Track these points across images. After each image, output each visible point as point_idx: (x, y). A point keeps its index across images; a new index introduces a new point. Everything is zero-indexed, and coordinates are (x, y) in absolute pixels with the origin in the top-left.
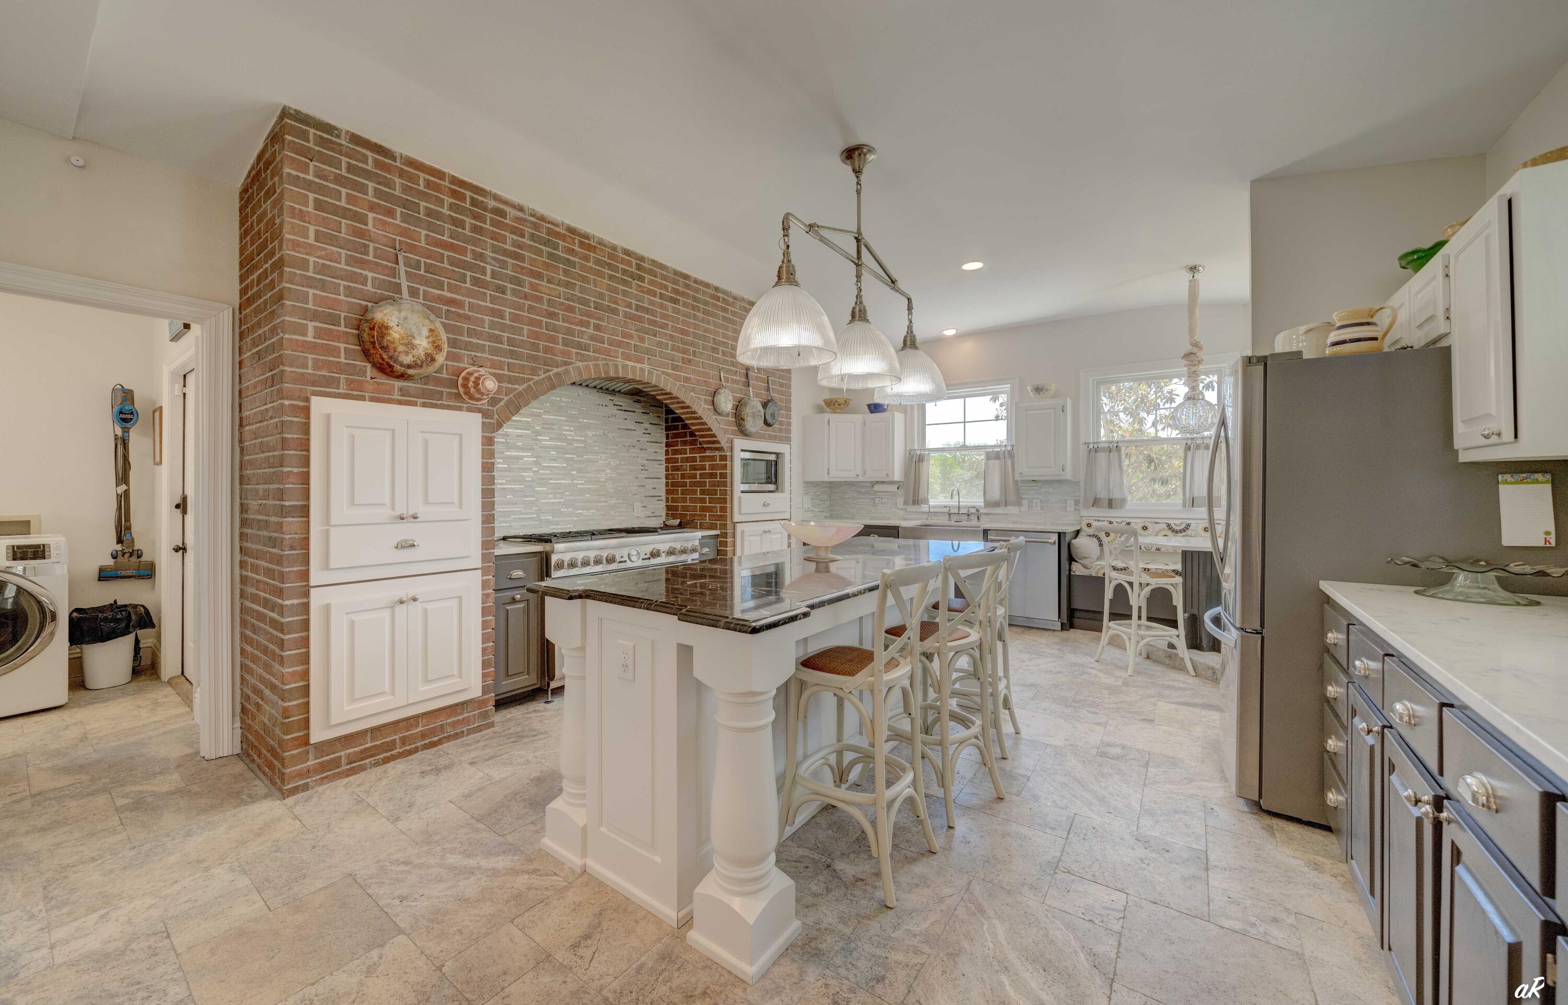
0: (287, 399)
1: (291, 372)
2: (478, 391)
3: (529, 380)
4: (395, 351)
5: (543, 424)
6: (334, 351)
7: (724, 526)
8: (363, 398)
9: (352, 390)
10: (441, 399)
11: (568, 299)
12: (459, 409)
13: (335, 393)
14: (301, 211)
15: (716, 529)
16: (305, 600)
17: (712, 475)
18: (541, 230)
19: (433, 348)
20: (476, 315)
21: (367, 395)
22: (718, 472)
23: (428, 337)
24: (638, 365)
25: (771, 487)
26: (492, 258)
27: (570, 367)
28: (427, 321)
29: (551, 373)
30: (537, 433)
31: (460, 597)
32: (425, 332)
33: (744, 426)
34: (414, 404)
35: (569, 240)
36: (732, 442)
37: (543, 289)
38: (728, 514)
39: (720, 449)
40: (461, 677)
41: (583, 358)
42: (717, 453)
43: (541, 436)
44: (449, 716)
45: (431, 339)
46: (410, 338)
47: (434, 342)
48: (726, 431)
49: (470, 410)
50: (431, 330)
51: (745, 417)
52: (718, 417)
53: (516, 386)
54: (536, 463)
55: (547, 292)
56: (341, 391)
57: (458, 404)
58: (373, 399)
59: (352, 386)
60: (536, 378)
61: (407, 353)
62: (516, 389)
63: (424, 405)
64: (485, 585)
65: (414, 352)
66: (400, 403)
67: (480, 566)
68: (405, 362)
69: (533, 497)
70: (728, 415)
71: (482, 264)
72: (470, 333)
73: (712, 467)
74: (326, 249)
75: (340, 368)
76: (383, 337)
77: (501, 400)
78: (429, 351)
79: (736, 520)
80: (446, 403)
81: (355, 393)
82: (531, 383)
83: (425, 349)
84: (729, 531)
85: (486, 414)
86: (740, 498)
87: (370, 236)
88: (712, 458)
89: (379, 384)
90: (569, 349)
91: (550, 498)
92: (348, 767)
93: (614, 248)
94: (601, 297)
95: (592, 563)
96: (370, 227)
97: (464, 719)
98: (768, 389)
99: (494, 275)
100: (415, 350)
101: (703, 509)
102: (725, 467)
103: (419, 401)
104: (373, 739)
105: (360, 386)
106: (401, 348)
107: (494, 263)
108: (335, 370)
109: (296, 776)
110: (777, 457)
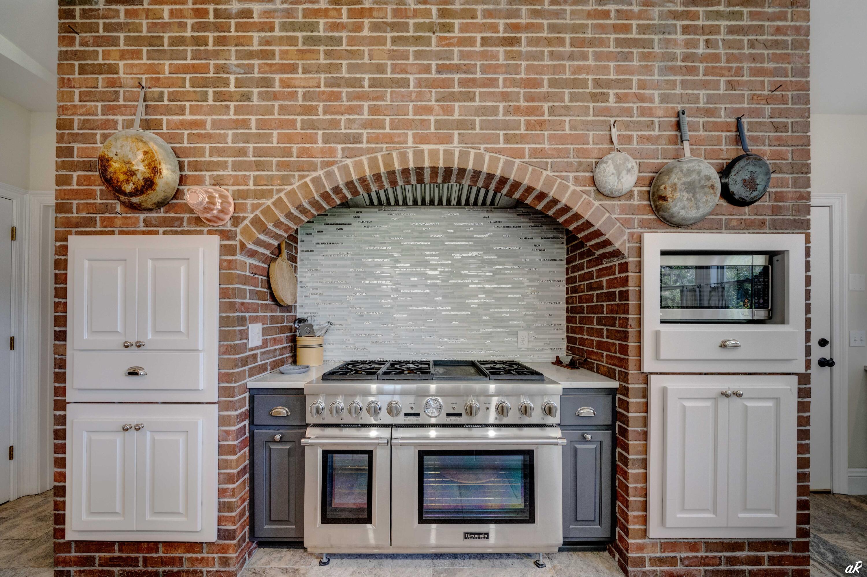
0: (58, 241)
1: (61, 218)
3: (279, 191)
4: (118, 182)
6: (91, 194)
7: (624, 377)
8: (112, 233)
9: (105, 227)
10: (181, 225)
11: (331, 86)
12: (201, 233)
13: (92, 231)
14: (69, 79)
15: (613, 378)
16: (64, 413)
17: (610, 296)
18: (295, 15)
19: (149, 171)
20: (218, 131)
21: (117, 230)
22: (617, 290)
23: (143, 161)
24: (441, 148)
25: (761, 314)
26: (238, 66)
27: (335, 169)
28: (140, 144)
29: (308, 180)
31: (187, 432)
32: (140, 156)
33: (666, 209)
34: (156, 233)
35: (333, 13)
36: (640, 240)
37: (297, 83)
38: (632, 358)
39: (617, 253)
40: (187, 516)
41: (349, 154)
42: (616, 262)
44: (188, 552)
45: (146, 162)
46: (128, 165)
47: (149, 164)
48: (626, 223)
49: (210, 233)
50: (146, 153)
51: (668, 193)
52: (607, 202)
53: (264, 201)
55: (302, 84)
56: (98, 229)
57: (198, 229)
58: (121, 233)
59: (105, 223)
60: (288, 188)
61: (127, 181)
62: (261, 204)
63: (165, 233)
64: (223, 421)
65: (134, 179)
66: (144, 233)
67: (216, 400)
68: (128, 191)
70: (630, 195)
71: (225, 76)
72: (213, 151)
73: (611, 283)
74: (86, 105)
75: (95, 209)
76: (106, 170)
77: (244, 218)
78: (147, 175)
79: (646, 369)
80: (186, 229)
81: (107, 229)
82: (282, 195)
83: (143, 173)
84: (633, 385)
85: (225, 235)
86: (657, 334)
87: (120, 82)
88: (610, 270)
89: (126, 218)
90: (332, 145)
92: (100, 568)
94: (381, 68)
96: (121, 74)
97: (203, 558)
98: (740, 139)
99: (239, 84)
100: (134, 177)
101: (601, 345)
102: (625, 281)
103: (161, 230)
105: (109, 222)
106: (122, 177)
107: (238, 70)
108: (92, 211)
109: (61, 562)
110: (771, 262)
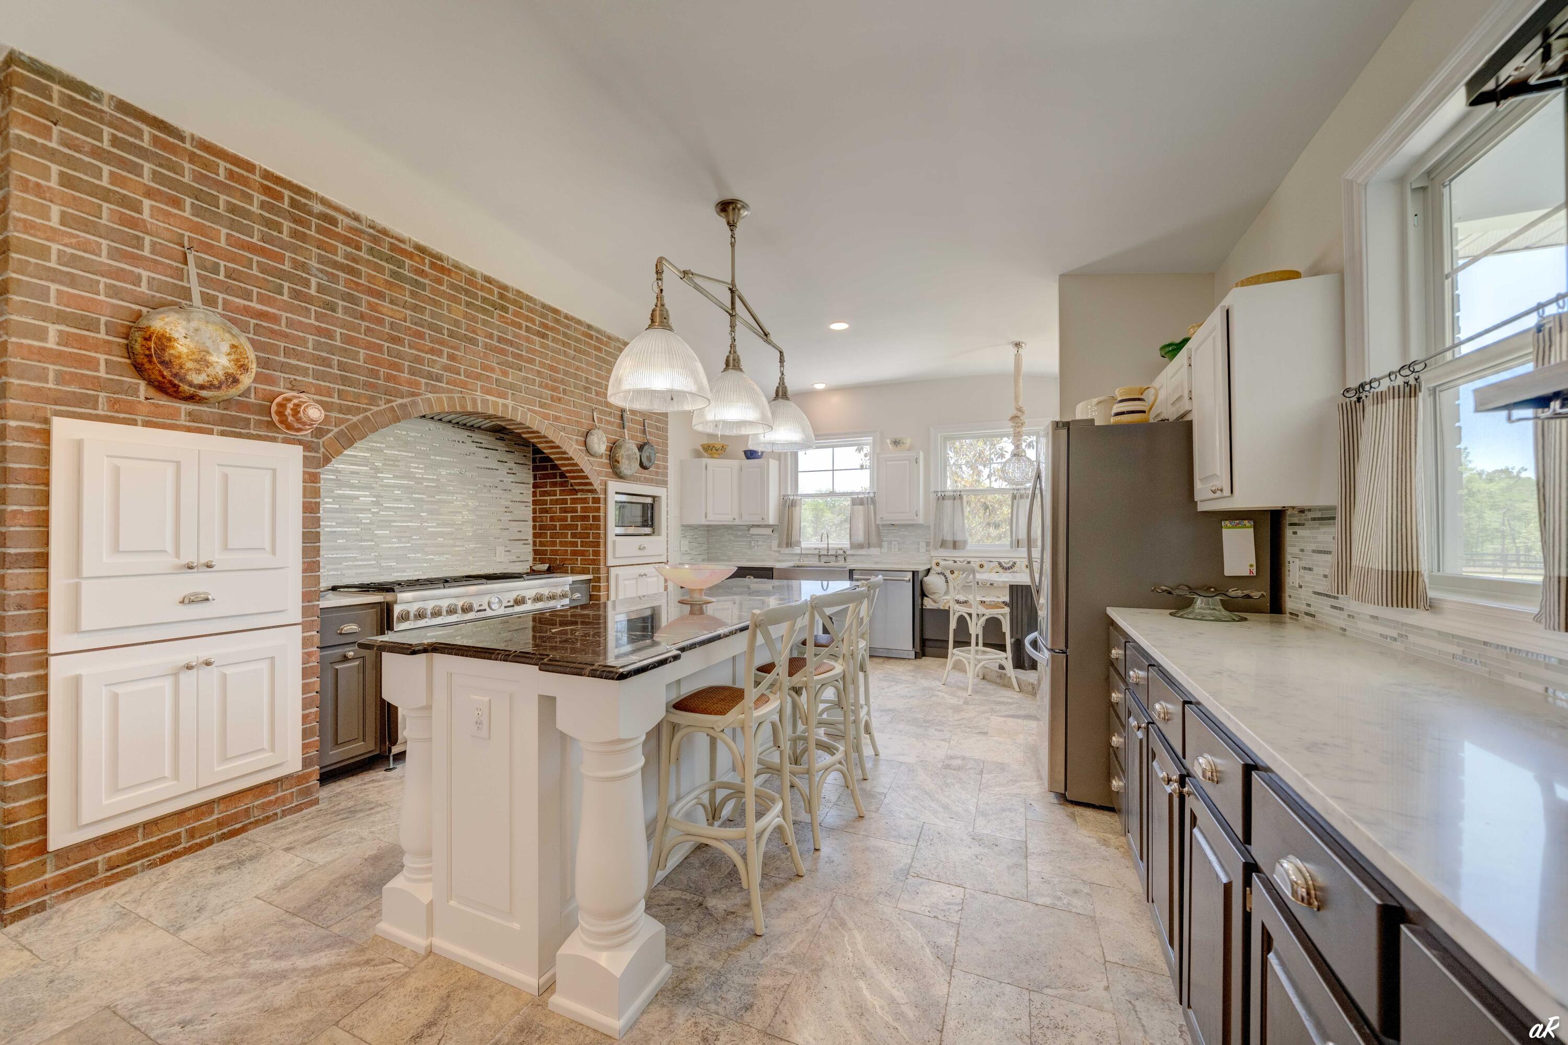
0: (14, 418)
1: (19, 385)
2: (299, 420)
3: (366, 410)
4: (181, 368)
5: (385, 460)
6: (93, 364)
7: (597, 571)
8: (134, 423)
9: (117, 411)
10: (247, 426)
11: (416, 324)
12: (274, 440)
13: (91, 414)
14: (38, 185)
15: (588, 573)
16: (42, 672)
17: (585, 518)
18: (382, 244)
19: (236, 368)
20: (296, 333)
21: (139, 418)
22: (591, 515)
23: (229, 354)
24: (501, 401)
25: (648, 530)
26: (318, 269)
27: (418, 399)
28: (227, 335)
29: (394, 404)
30: (378, 470)
31: (273, 658)
32: (225, 348)
33: (619, 468)
34: (210, 432)
35: (417, 259)
36: (606, 485)
37: (384, 311)
38: (602, 558)
39: (593, 491)
40: (273, 749)
41: (434, 390)
42: (590, 496)
43: (382, 473)
44: (257, 798)
45: (233, 357)
46: (203, 353)
47: (237, 360)
48: (599, 473)
49: (286, 441)
50: (233, 346)
51: (620, 459)
52: (591, 459)
53: (350, 417)
54: (376, 503)
55: (390, 313)
56: (100, 412)
57: (270, 434)
58: (147, 424)
59: (117, 407)
60: (375, 409)
61: (199, 372)
62: (348, 420)
63: (223, 434)
64: (306, 642)
65: (210, 371)
66: (189, 430)
67: (300, 620)
68: (196, 382)
69: (372, 541)
70: (601, 456)
71: (304, 275)
72: (287, 352)
73: (584, 509)
74: (78, 236)
75: (98, 384)
76: (163, 350)
77: (329, 431)
78: (230, 371)
79: (609, 564)
80: (255, 433)
81: (122, 415)
82: (368, 414)
83: (224, 367)
84: (603, 575)
85: (307, 447)
86: (614, 542)
87: (146, 226)
88: (585, 500)
89: (157, 406)
90: (417, 378)
91: (394, 543)
92: (109, 874)
93: (473, 273)
94: (457, 323)
95: (444, 613)
96: (146, 215)
97: (277, 799)
98: (644, 432)
99: (320, 288)
100: (211, 368)
101: (574, 553)
102: (598, 510)
103: (216, 428)
104: (145, 836)
105: (130, 408)
106: (189, 365)
107: (320, 275)
108: (90, 386)
109: (25, 895)
110: (654, 501)
